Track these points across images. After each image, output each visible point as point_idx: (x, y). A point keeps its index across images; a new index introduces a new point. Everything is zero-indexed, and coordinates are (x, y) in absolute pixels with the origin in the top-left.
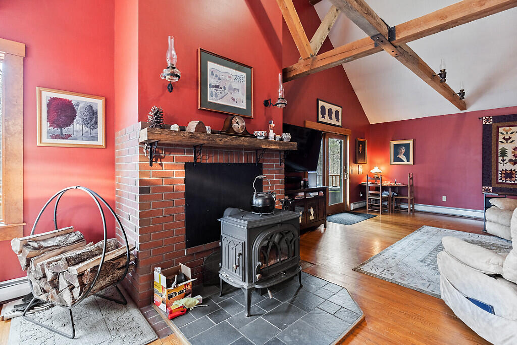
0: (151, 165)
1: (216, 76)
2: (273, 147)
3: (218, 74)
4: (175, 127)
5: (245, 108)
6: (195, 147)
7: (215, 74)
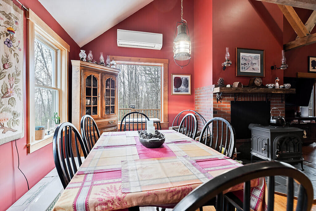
0: (217, 102)
1: (244, 59)
2: (279, 92)
3: (245, 58)
4: (228, 86)
5: (260, 72)
6: (235, 94)
7: (244, 58)
